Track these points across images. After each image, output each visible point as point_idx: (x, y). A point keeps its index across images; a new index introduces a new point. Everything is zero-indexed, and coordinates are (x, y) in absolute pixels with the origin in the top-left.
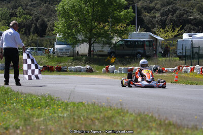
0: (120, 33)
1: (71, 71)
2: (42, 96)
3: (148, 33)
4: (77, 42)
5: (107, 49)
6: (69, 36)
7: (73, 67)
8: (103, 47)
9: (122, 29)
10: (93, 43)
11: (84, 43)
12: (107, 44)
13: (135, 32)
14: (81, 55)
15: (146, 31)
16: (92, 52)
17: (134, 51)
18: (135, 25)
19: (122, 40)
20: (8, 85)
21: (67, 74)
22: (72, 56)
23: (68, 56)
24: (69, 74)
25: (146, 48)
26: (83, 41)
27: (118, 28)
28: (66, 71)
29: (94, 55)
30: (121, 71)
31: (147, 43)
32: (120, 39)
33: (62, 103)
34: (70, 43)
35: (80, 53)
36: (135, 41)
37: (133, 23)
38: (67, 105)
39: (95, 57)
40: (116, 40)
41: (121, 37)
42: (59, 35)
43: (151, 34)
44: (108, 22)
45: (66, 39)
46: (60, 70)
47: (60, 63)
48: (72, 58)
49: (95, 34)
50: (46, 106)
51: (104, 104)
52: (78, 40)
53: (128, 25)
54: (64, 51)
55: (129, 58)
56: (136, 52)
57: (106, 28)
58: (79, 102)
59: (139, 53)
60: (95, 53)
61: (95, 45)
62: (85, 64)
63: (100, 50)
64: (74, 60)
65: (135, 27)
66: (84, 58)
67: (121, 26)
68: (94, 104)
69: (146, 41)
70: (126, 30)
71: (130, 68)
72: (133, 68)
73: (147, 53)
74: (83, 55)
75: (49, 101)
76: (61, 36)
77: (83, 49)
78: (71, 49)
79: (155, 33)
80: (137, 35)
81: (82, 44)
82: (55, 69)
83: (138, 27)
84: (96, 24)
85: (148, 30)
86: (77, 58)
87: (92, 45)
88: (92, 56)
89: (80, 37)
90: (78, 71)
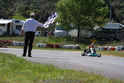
0: (99, 23)
1: (65, 48)
2: (46, 65)
3: (118, 23)
4: (70, 28)
5: (90, 34)
6: (64, 24)
7: (67, 45)
8: (87, 32)
9: (101, 20)
10: (81, 29)
11: (75, 29)
12: (90, 30)
13: (109, 23)
14: (73, 38)
15: (117, 22)
16: (80, 36)
17: (108, 36)
18: (110, 18)
19: (100, 28)
20: (26, 56)
21: (62, 50)
22: (67, 38)
23: (64, 38)
24: (64, 50)
25: (116, 34)
26: (74, 28)
27: (98, 20)
28: (62, 48)
29: (81, 38)
30: (99, 49)
31: (118, 31)
32: (99, 27)
33: (60, 70)
34: (65, 29)
35: (71, 36)
36: (109, 29)
37: (108, 16)
38: (63, 71)
39: (82, 39)
40: (96, 28)
41: (100, 26)
42: (58, 23)
43: (121, 24)
44: (92, 15)
45: (62, 26)
46: (58, 47)
47: (59, 42)
48: (66, 39)
49: (82, 23)
50: (49, 72)
51: (88, 71)
52: (71, 27)
53: (105, 18)
54: (61, 34)
55: (105, 41)
56: (110, 36)
57: (90, 19)
58: (71, 70)
59: (112, 37)
60: (82, 37)
61: (82, 31)
62: (75, 43)
63: (86, 34)
64: (67, 40)
65: (110, 19)
66: (75, 40)
67: (100, 19)
68: (81, 71)
69: (117, 29)
70: (104, 21)
71: (106, 47)
72: (107, 47)
73: (118, 38)
74: (74, 38)
75: (51, 68)
76: (59, 24)
77: (74, 33)
78: (66, 33)
79: (123, 24)
80: (111, 25)
81: (73, 30)
82: (54, 46)
83: (112, 19)
84: (83, 16)
85: (118, 21)
86: (70, 39)
87: (80, 31)
88: (80, 38)
89: (72, 25)
90: (70, 49)
